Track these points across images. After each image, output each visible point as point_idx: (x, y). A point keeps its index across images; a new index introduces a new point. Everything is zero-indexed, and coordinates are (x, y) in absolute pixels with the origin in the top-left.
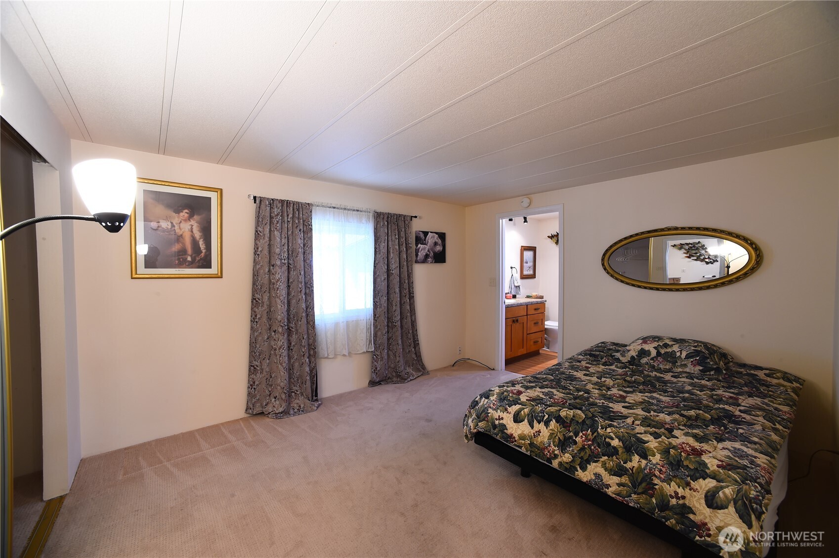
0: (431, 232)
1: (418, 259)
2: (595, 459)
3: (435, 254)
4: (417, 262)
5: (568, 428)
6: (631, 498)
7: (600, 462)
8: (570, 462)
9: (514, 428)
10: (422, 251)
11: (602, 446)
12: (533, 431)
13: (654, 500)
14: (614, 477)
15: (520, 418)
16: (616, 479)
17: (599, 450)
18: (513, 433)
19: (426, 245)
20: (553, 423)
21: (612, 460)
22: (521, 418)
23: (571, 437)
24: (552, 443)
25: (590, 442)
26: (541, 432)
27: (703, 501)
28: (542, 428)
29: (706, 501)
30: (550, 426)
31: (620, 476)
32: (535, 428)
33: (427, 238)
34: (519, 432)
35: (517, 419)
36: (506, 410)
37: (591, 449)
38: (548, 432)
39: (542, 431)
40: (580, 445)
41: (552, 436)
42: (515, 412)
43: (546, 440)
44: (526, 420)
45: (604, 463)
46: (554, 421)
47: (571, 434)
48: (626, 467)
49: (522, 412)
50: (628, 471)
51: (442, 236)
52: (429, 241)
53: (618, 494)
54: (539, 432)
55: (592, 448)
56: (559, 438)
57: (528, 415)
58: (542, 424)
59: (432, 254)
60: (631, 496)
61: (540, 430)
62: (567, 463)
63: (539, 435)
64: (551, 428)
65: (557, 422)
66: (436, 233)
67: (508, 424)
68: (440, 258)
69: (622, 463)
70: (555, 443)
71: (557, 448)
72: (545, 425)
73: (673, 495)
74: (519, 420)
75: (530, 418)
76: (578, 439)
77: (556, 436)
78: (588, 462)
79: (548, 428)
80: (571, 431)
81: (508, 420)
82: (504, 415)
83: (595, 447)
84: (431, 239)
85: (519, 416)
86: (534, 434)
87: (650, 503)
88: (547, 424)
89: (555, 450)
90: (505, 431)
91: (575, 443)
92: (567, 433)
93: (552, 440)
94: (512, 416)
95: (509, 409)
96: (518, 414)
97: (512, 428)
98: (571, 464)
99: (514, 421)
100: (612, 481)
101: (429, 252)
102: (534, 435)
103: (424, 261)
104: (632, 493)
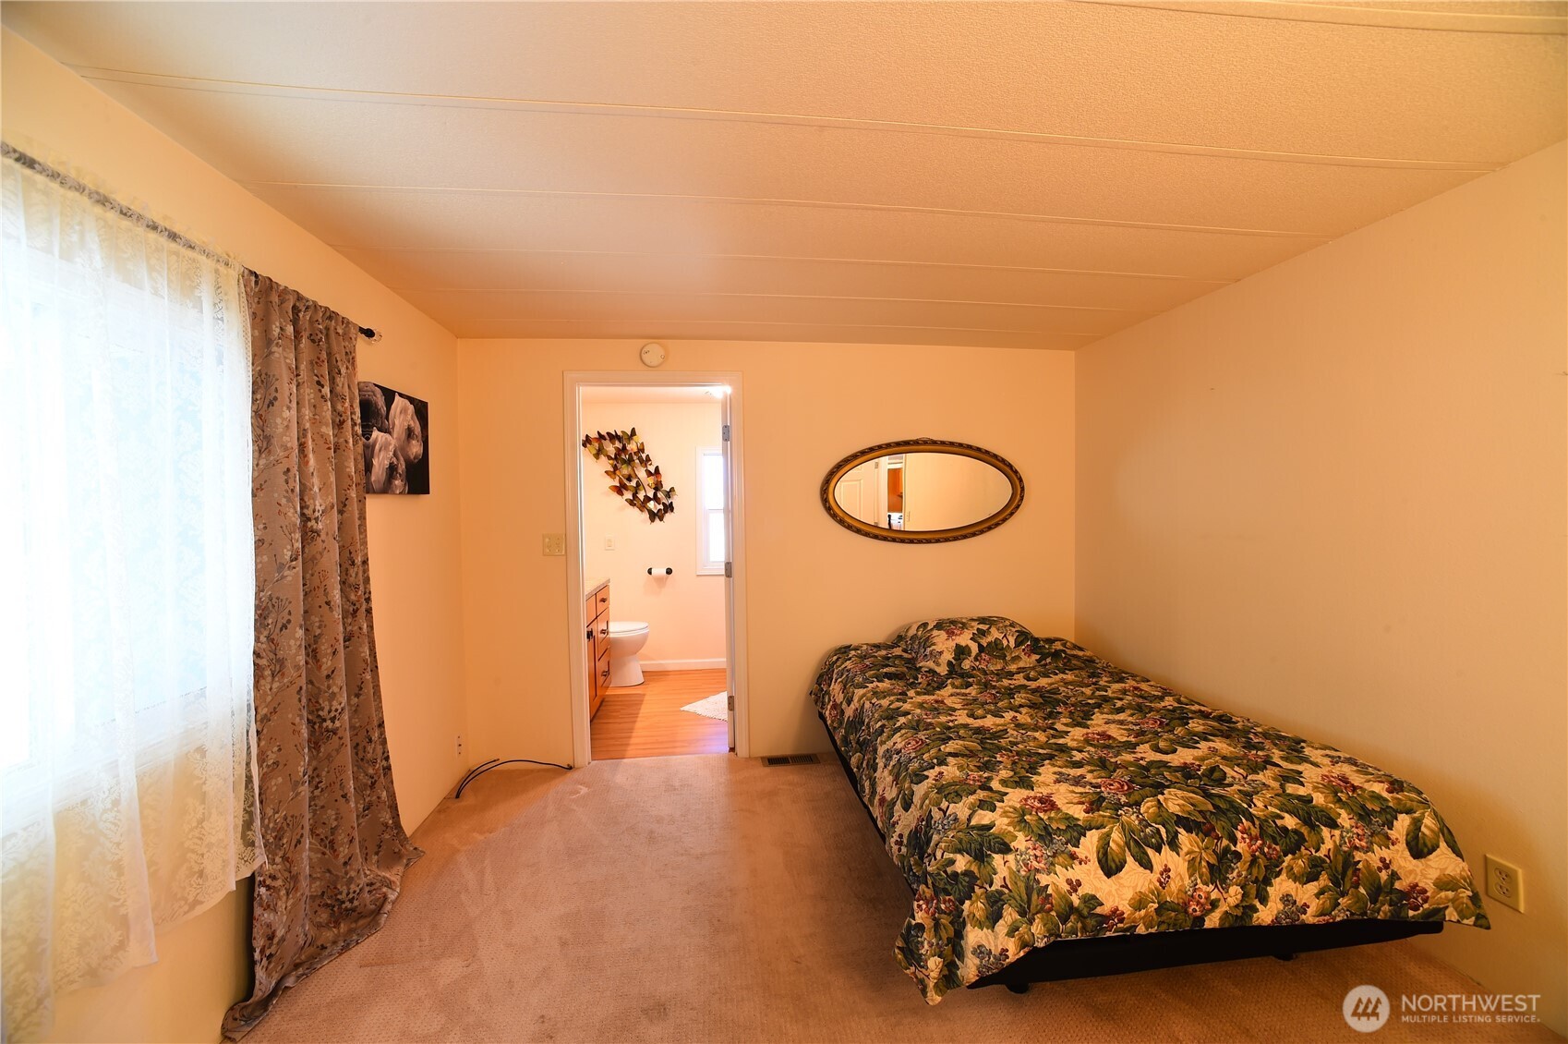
0: (401, 395)
1: (373, 479)
2: (1278, 869)
3: (409, 463)
4: (369, 489)
5: (1213, 834)
6: (1340, 907)
7: (1284, 870)
8: (1242, 901)
9: (1114, 892)
10: (382, 454)
11: (1278, 838)
12: (1155, 876)
13: (1362, 890)
14: (1308, 885)
15: (1114, 861)
16: (1313, 887)
17: (1278, 848)
18: (1116, 904)
19: (390, 433)
20: (1184, 837)
21: (1301, 857)
22: (1117, 860)
23: (1227, 850)
24: (1199, 881)
25: (1260, 842)
26: (1169, 870)
27: (1407, 853)
28: (1169, 858)
29: (1410, 850)
30: (1182, 847)
31: (1316, 879)
32: (1155, 867)
33: (392, 412)
34: (1129, 894)
35: (1110, 867)
36: (1073, 857)
37: (1264, 854)
38: (1184, 860)
39: (1169, 866)
40: (1247, 857)
41: (1193, 866)
42: (1098, 852)
43: (1187, 882)
44: (1130, 859)
45: (1290, 868)
46: (1181, 830)
47: (1225, 842)
48: (1320, 857)
49: (1111, 844)
50: (1324, 861)
51: (421, 409)
52: (397, 422)
53: (1322, 914)
54: (1167, 870)
55: (1266, 850)
56: (1208, 862)
57: (1127, 844)
58: (1165, 849)
59: (402, 467)
60: (1339, 904)
61: (1166, 866)
62: (1237, 906)
63: (1169, 877)
64: (1185, 849)
65: (1189, 830)
66: (411, 400)
67: (1097, 889)
68: (416, 478)
69: (1313, 851)
70: (1204, 878)
71: (1211, 887)
72: (1173, 850)
73: (1381, 865)
74: (1114, 866)
75: (1137, 849)
76: (1241, 847)
77: (1200, 863)
78: (1267, 882)
79: (1182, 853)
80: (1222, 837)
81: (1091, 879)
82: (1076, 872)
83: (1269, 848)
84: (401, 415)
85: (1110, 857)
86: (1159, 881)
87: (1358, 898)
88: (1174, 845)
89: (1209, 893)
90: (1099, 910)
91: (1238, 856)
92: (1216, 844)
93: (1197, 875)
94: (1094, 865)
95: (1081, 852)
96: (1105, 854)
97: (1110, 893)
98: (1244, 904)
99: (1106, 874)
100: (1307, 896)
101: (398, 459)
102: (1161, 883)
103: (386, 489)
104: (1338, 896)
